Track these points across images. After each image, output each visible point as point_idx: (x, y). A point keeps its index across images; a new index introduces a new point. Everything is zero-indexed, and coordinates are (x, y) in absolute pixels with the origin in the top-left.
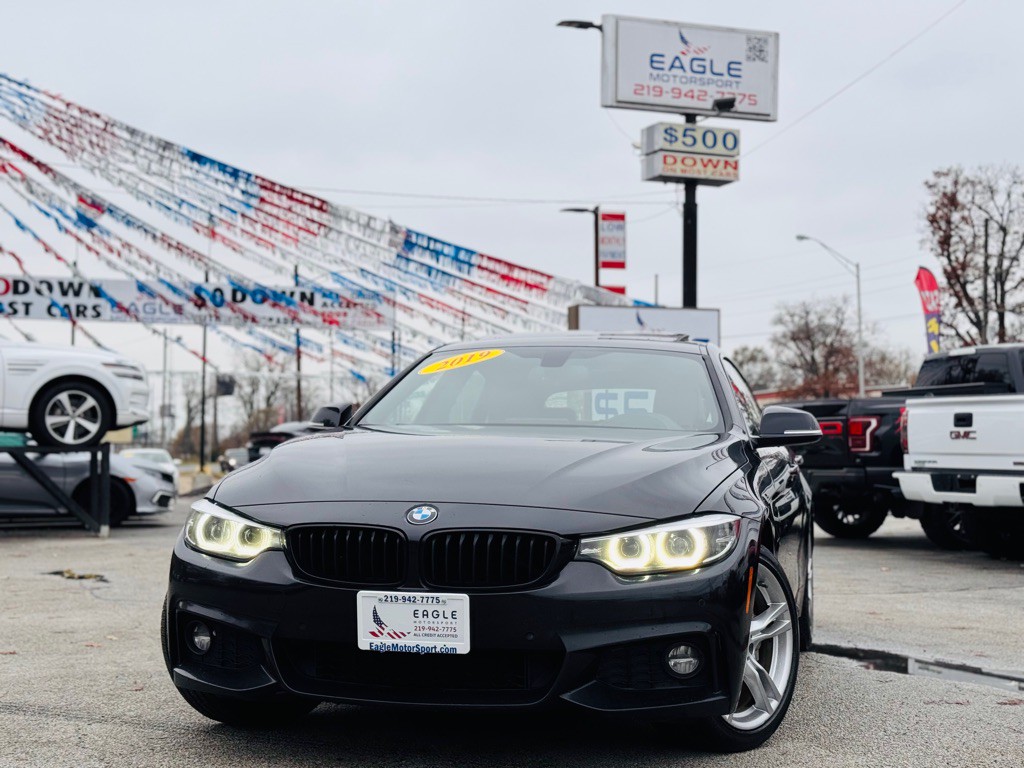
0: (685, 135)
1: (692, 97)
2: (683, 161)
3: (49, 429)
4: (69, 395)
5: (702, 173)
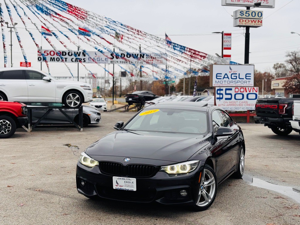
0: (246, 13)
1: (249, 2)
2: (245, 21)
3: (67, 103)
4: (72, 94)
5: (251, 24)
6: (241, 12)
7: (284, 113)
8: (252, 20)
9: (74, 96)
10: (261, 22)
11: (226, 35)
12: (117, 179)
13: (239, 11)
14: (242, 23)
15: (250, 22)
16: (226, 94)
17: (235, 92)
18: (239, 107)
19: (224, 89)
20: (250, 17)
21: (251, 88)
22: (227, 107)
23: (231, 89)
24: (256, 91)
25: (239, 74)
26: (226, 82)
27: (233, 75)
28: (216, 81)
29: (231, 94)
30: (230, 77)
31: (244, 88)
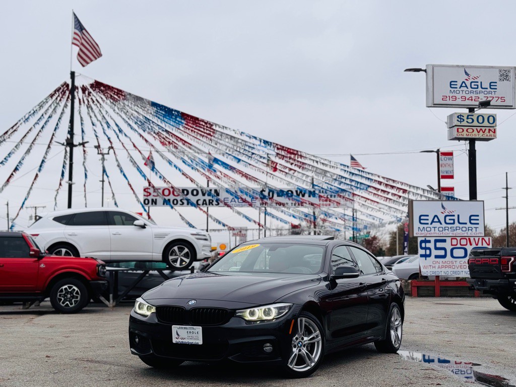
0: (468, 118)
1: (472, 100)
2: (467, 130)
3: (170, 261)
4: (178, 247)
5: (477, 135)
6: (460, 117)
7: (510, 270)
8: (479, 128)
9: (181, 250)
10: (494, 132)
11: (444, 156)
12: (177, 329)
13: (456, 116)
14: (462, 133)
15: (475, 132)
16: (436, 248)
17: (452, 245)
18: (459, 269)
19: (432, 240)
20: (475, 123)
21: (479, 239)
22: (439, 270)
23: (444, 241)
24: (488, 243)
25: (458, 216)
26: (437, 229)
27: (448, 218)
28: (419, 228)
29: (444, 249)
30: (442, 221)
31: (467, 238)
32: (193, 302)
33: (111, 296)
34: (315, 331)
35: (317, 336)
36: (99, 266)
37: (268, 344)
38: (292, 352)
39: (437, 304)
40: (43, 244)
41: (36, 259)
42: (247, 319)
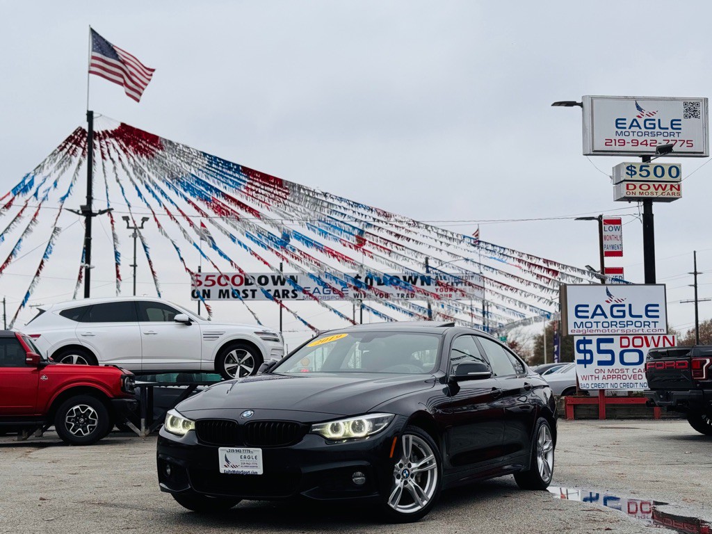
0: (641, 170)
1: (647, 145)
2: (640, 187)
3: (226, 371)
4: (237, 352)
5: (655, 194)
6: (630, 168)
7: (704, 377)
8: (657, 184)
10: (679, 189)
11: (608, 224)
12: (226, 452)
13: (625, 167)
14: (634, 191)
15: (652, 189)
16: (600, 351)
17: (622, 346)
18: (632, 381)
19: (594, 339)
20: (652, 177)
21: (659, 337)
22: (605, 381)
23: (611, 341)
24: (672, 343)
25: (630, 305)
26: (600, 325)
27: (615, 309)
28: (575, 323)
29: (611, 352)
30: (608, 313)
31: (643, 336)
32: (249, 413)
33: (143, 420)
34: (428, 455)
35: (431, 462)
36: (123, 377)
37: (359, 473)
38: (394, 485)
39: (602, 428)
40: (46, 348)
41: (36, 368)
42: (328, 436)
